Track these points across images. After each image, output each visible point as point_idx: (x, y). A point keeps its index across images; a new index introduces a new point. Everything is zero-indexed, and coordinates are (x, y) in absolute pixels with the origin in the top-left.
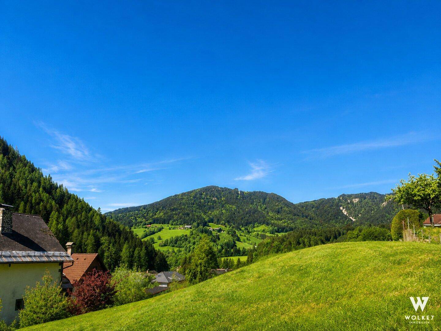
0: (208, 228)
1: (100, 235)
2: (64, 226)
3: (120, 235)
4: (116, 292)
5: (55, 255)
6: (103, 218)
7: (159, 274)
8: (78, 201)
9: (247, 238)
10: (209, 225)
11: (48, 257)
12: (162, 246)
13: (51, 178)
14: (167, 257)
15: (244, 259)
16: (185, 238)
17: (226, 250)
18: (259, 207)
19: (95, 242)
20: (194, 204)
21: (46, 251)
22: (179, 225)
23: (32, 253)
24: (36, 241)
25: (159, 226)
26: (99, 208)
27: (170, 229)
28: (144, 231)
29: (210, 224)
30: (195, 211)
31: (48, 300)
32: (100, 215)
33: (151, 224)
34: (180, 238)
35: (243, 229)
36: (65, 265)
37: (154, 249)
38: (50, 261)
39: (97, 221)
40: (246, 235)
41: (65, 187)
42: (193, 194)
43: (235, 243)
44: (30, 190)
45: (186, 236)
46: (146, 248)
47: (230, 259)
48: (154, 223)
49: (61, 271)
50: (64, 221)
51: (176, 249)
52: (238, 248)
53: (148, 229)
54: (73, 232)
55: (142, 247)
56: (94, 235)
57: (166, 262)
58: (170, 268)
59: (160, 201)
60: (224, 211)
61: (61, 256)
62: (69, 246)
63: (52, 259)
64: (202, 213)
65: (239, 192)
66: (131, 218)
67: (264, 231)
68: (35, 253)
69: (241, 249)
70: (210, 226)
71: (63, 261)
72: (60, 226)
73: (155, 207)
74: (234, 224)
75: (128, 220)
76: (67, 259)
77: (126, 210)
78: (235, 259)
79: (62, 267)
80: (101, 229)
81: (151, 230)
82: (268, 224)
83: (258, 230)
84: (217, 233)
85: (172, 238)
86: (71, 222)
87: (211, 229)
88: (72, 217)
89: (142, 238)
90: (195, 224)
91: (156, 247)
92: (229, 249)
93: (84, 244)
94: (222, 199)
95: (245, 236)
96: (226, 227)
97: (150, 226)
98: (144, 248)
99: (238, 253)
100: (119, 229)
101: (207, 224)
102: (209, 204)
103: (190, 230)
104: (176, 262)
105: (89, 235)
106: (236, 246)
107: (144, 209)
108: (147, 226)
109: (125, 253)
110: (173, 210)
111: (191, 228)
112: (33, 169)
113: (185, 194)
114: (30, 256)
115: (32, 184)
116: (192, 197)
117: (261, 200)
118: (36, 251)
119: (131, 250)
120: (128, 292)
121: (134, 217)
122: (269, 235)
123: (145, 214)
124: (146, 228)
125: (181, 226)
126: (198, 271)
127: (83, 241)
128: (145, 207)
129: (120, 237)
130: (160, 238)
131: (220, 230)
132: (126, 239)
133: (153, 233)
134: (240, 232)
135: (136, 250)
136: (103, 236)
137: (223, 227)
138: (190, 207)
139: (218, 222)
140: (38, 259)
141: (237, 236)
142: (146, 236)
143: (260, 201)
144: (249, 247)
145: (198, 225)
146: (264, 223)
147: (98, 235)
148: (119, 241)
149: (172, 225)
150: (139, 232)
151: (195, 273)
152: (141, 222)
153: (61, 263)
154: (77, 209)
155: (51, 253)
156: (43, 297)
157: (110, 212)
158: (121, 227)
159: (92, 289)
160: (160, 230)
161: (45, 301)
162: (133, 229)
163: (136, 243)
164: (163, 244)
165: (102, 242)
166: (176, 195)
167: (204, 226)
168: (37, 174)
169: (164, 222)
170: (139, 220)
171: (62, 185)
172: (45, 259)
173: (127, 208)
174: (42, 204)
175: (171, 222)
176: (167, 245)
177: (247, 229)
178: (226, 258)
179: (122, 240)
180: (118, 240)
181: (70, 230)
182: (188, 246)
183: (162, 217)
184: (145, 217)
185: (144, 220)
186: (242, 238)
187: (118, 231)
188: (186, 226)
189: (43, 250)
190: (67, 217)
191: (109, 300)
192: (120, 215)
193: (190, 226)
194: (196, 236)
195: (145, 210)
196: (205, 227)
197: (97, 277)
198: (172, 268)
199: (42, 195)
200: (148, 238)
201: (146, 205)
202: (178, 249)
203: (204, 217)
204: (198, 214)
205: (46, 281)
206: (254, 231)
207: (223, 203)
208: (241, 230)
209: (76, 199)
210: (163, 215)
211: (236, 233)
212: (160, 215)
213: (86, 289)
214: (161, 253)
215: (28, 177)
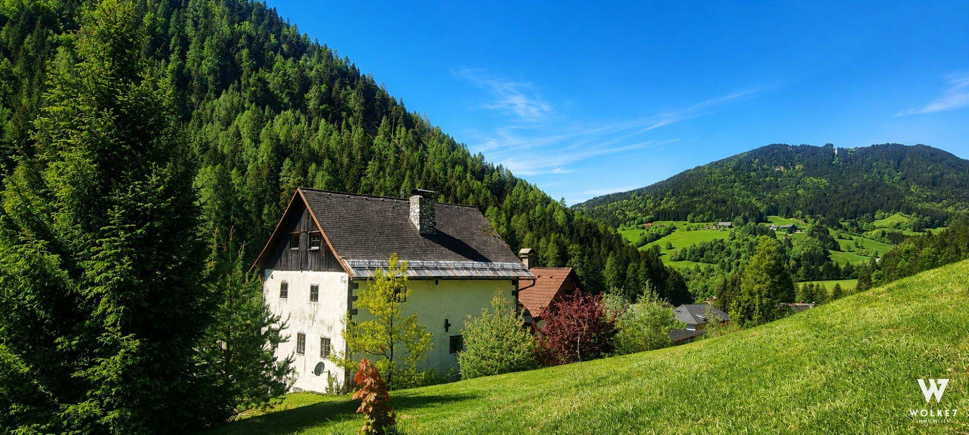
0: (767, 225)
1: (567, 241)
2: (508, 227)
3: (599, 241)
4: (616, 331)
5: (506, 267)
6: (569, 214)
7: (678, 309)
8: (528, 189)
9: (856, 244)
10: (769, 220)
11: (493, 269)
12: (676, 260)
13: (483, 157)
14: (688, 280)
15: (848, 285)
16: (720, 246)
17: (807, 268)
18: (886, 177)
19: (558, 254)
20: (735, 182)
21: (490, 261)
22: (707, 222)
23: (469, 263)
24: (473, 245)
25: (668, 224)
26: (563, 199)
27: (689, 229)
28: (641, 235)
29: (770, 218)
30: (739, 195)
31: (503, 338)
32: (565, 210)
33: (651, 221)
34: (709, 246)
35: (846, 224)
36: (522, 284)
37: (662, 265)
38: (498, 277)
39: (560, 218)
40: (854, 237)
41: (506, 169)
42: (734, 164)
43: (827, 253)
44: (451, 177)
45: (722, 241)
46: (648, 263)
47: (818, 286)
48: (658, 220)
49: (516, 293)
50: (509, 220)
51: (703, 266)
52: (834, 264)
53: (648, 230)
54: (523, 237)
55: (639, 262)
56: (557, 242)
57: (687, 288)
58: (694, 301)
59: (669, 180)
60: (800, 192)
61: (514, 270)
62: (524, 254)
63: (501, 274)
64: (751, 197)
65: (836, 152)
66: (616, 213)
67: (898, 225)
68: (473, 264)
69: (842, 267)
70: (771, 222)
71: (518, 277)
72: (503, 229)
73: (658, 191)
74: (825, 216)
75: (612, 215)
76: (525, 274)
77: (607, 199)
78: (829, 286)
79: (517, 286)
80: (568, 232)
81: (654, 232)
82: (908, 211)
83: (884, 225)
84: (786, 235)
85: (695, 246)
86: (518, 222)
87: (773, 227)
88: (519, 215)
89: (639, 246)
90: (739, 219)
91: (667, 262)
92: (813, 267)
93: (542, 256)
94: (797, 167)
95: (851, 239)
96: (806, 222)
97: (650, 224)
98: (643, 264)
99: (836, 273)
100: (598, 231)
101: (765, 217)
102: (768, 179)
103: (729, 231)
104: (705, 289)
105: (548, 241)
106: (829, 259)
107: (639, 195)
108: (645, 225)
109: (609, 271)
110: (694, 195)
111: (731, 227)
112: (453, 146)
113: (717, 164)
114: (467, 269)
115: (453, 167)
116: (730, 170)
117: (891, 161)
118: (475, 261)
119: (620, 267)
120: (638, 333)
121: (622, 210)
122: (912, 234)
123: (640, 204)
124: (644, 228)
125: (711, 224)
126: (755, 306)
127: (540, 252)
128: (639, 192)
129: (600, 244)
130: (670, 247)
131: (793, 229)
132: (610, 248)
133: (658, 237)
134: (839, 230)
135: (629, 267)
136: (571, 243)
137: (800, 223)
138: (728, 188)
139: (789, 214)
140: (480, 274)
141: (833, 240)
142: (645, 242)
143: (888, 163)
144: (860, 262)
145: (746, 220)
146: (898, 209)
147: (563, 242)
148: (599, 252)
149: (693, 221)
150: (631, 235)
151: (748, 308)
152: (634, 219)
153: (515, 281)
154: (527, 200)
155: (497, 264)
156: (494, 333)
157: (579, 205)
158: (601, 227)
159: (576, 324)
160: (671, 231)
161: (499, 340)
162: (619, 231)
163: (629, 255)
164: (677, 257)
165: (570, 253)
166: (698, 168)
167: (757, 223)
168: (460, 154)
169: (677, 218)
170: (631, 215)
171: (501, 165)
172: (489, 273)
173: (608, 196)
174: (471, 196)
175: (690, 217)
176: (685, 260)
177: (857, 223)
178: (808, 283)
179: (604, 250)
180: (596, 250)
181: (519, 233)
182: (726, 260)
183: (673, 209)
184: (641, 210)
185: (639, 214)
186: (843, 244)
187: (597, 234)
188: (721, 224)
189: (486, 260)
190: (512, 214)
191: (607, 345)
192: (596, 208)
193: (729, 224)
194: (741, 242)
195: (640, 197)
196: (760, 224)
197: (582, 304)
198: (697, 299)
199: (471, 184)
200: (649, 246)
201: (642, 189)
202: (706, 265)
203: (758, 205)
204: (746, 200)
205: (497, 308)
206: (874, 228)
207: (800, 174)
208: (840, 227)
209: (526, 187)
210: (674, 204)
211: (828, 234)
212: (669, 204)
213: (565, 323)
214: (675, 273)
215: (447, 157)
